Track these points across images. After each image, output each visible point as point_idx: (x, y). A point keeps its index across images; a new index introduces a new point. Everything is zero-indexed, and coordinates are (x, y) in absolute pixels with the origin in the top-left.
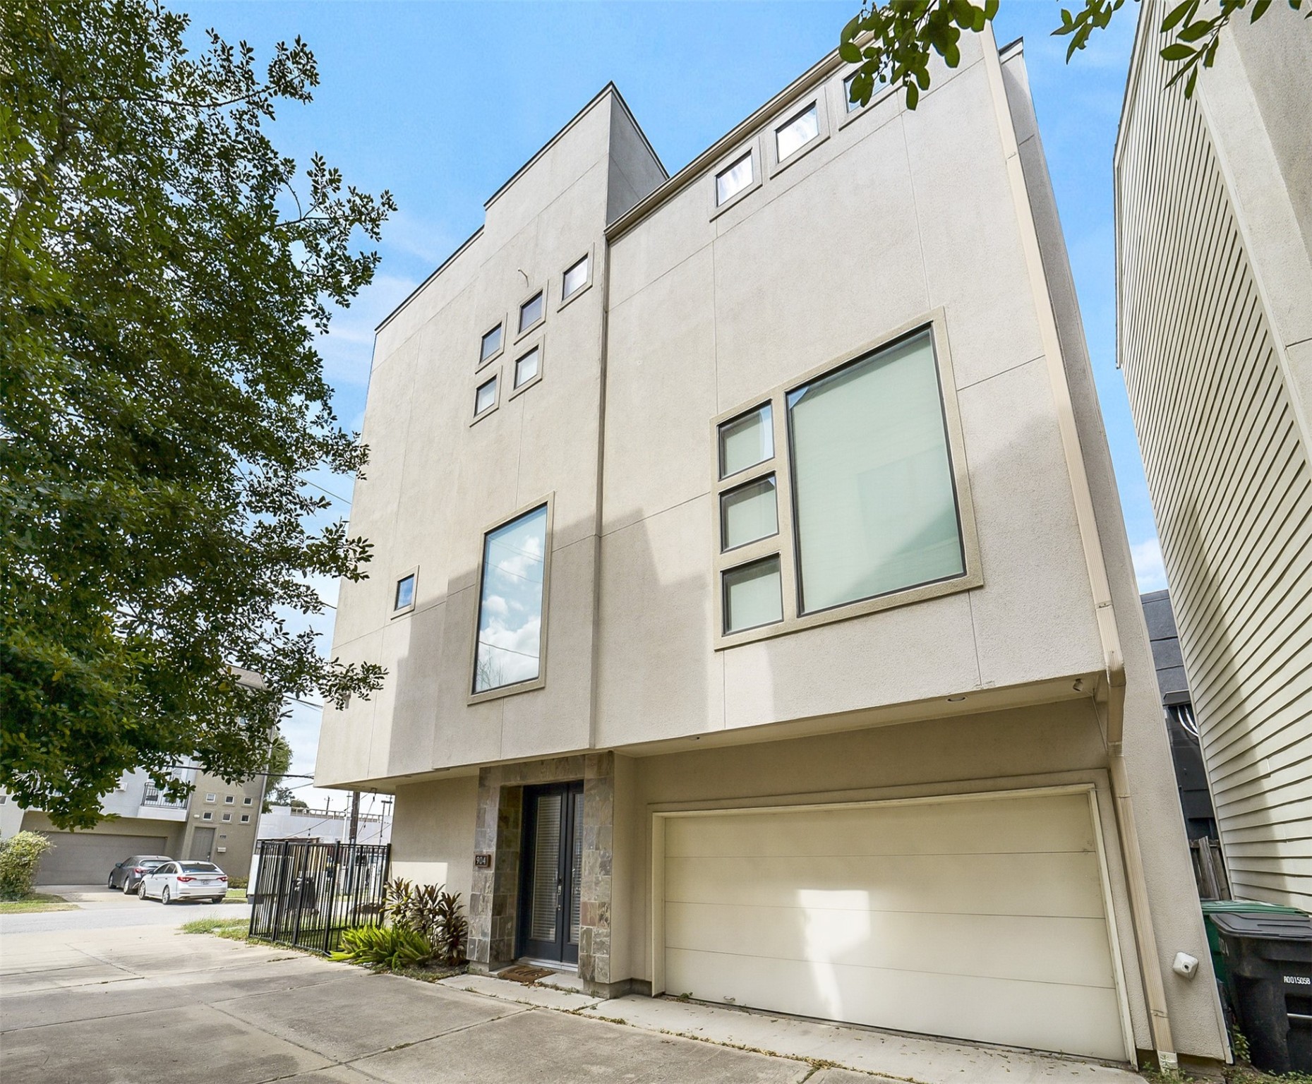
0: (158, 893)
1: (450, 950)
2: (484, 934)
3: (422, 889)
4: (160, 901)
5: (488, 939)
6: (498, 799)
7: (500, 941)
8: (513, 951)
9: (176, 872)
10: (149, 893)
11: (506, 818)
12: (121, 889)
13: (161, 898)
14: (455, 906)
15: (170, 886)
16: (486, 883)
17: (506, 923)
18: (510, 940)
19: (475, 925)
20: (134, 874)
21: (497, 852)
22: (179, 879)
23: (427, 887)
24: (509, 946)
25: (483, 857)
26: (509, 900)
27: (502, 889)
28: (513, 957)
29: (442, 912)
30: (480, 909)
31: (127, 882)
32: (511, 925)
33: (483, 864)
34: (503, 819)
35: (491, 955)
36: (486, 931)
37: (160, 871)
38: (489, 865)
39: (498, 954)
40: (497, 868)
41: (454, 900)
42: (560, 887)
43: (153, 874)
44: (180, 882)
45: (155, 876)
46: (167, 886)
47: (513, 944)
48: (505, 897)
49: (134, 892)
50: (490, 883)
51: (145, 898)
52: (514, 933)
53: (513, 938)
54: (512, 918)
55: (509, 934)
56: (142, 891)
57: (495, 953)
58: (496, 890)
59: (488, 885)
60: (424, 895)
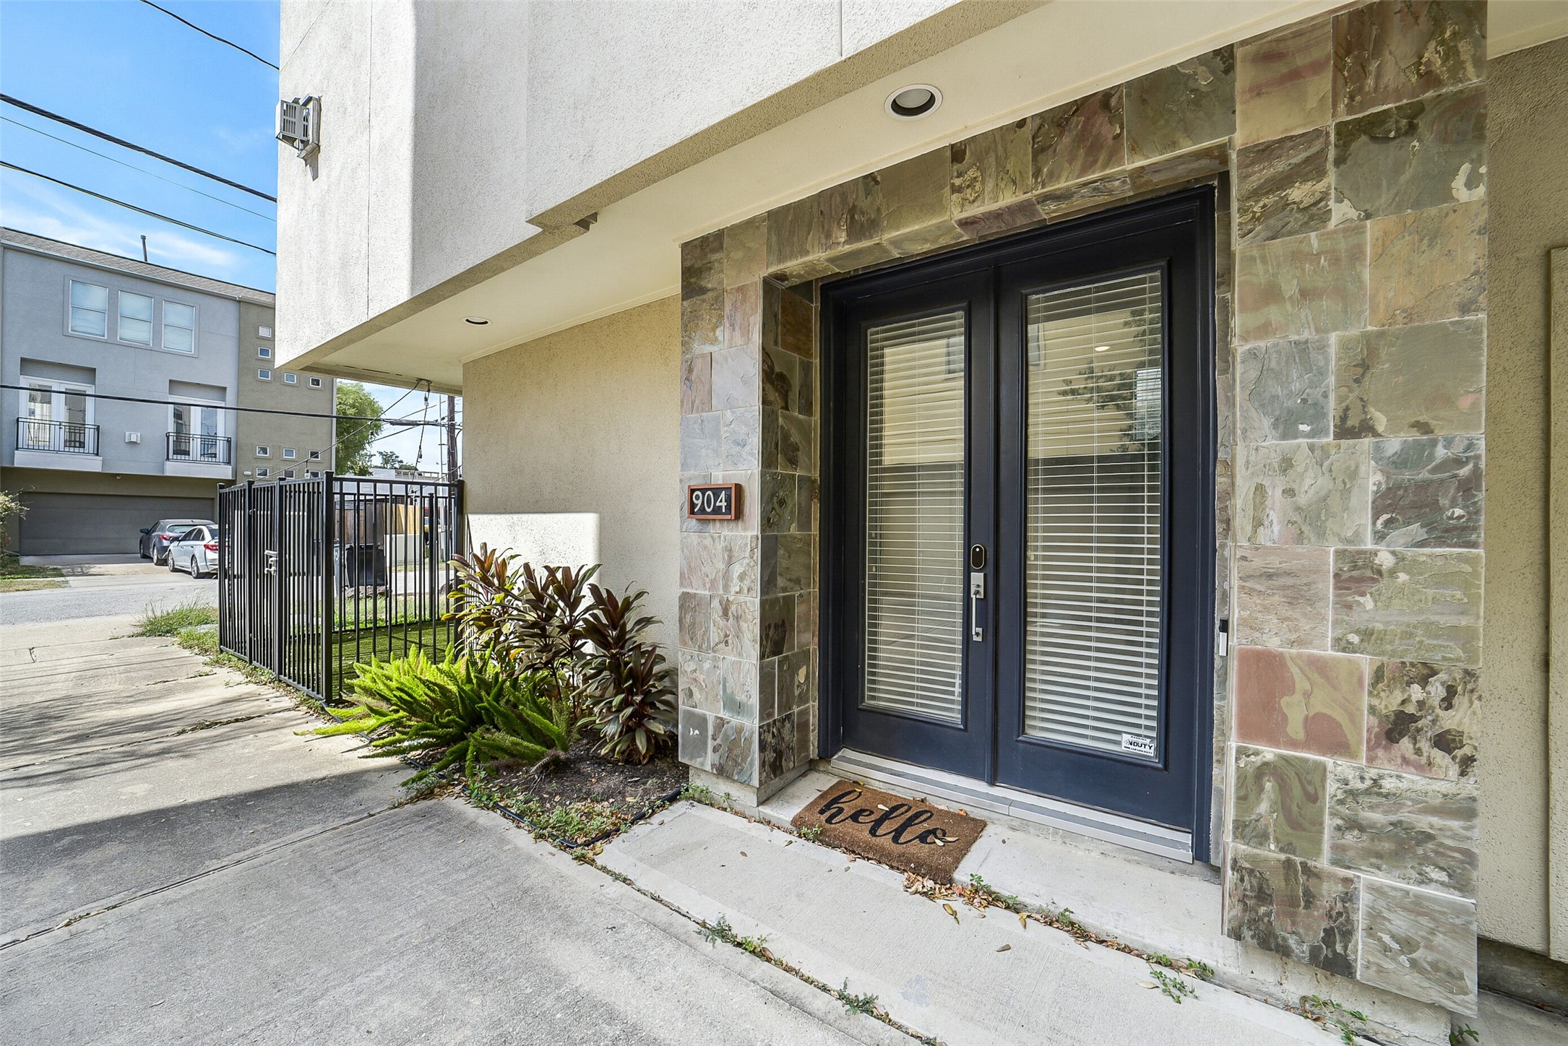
0: (184, 562)
1: (629, 730)
2: (736, 706)
3: (541, 576)
4: (190, 573)
5: (751, 723)
6: (757, 321)
7: (783, 721)
8: (813, 737)
9: (203, 539)
10: (178, 564)
11: (781, 377)
12: (151, 559)
13: (190, 570)
14: (631, 619)
15: (197, 556)
16: (730, 563)
17: (794, 671)
18: (805, 713)
19: (701, 677)
20: (161, 542)
21: (763, 475)
22: (207, 547)
23: (552, 571)
24: (804, 726)
25: (717, 491)
26: (798, 610)
27: (781, 582)
28: (813, 752)
29: (594, 631)
30: (715, 636)
31: (155, 551)
32: (807, 675)
33: (717, 510)
34: (774, 379)
35: (763, 764)
36: (741, 697)
37: (187, 537)
38: (739, 515)
39: (779, 754)
40: (767, 523)
41: (628, 604)
42: (977, 578)
43: (180, 541)
44: (208, 551)
45: (182, 543)
46: (193, 556)
47: (813, 720)
48: (789, 602)
49: (163, 562)
50: (748, 567)
51: (175, 570)
52: (814, 693)
53: (813, 705)
54: (806, 654)
55: (803, 699)
56: (170, 561)
57: (771, 756)
58: (768, 583)
59: (737, 569)
60: (545, 588)
